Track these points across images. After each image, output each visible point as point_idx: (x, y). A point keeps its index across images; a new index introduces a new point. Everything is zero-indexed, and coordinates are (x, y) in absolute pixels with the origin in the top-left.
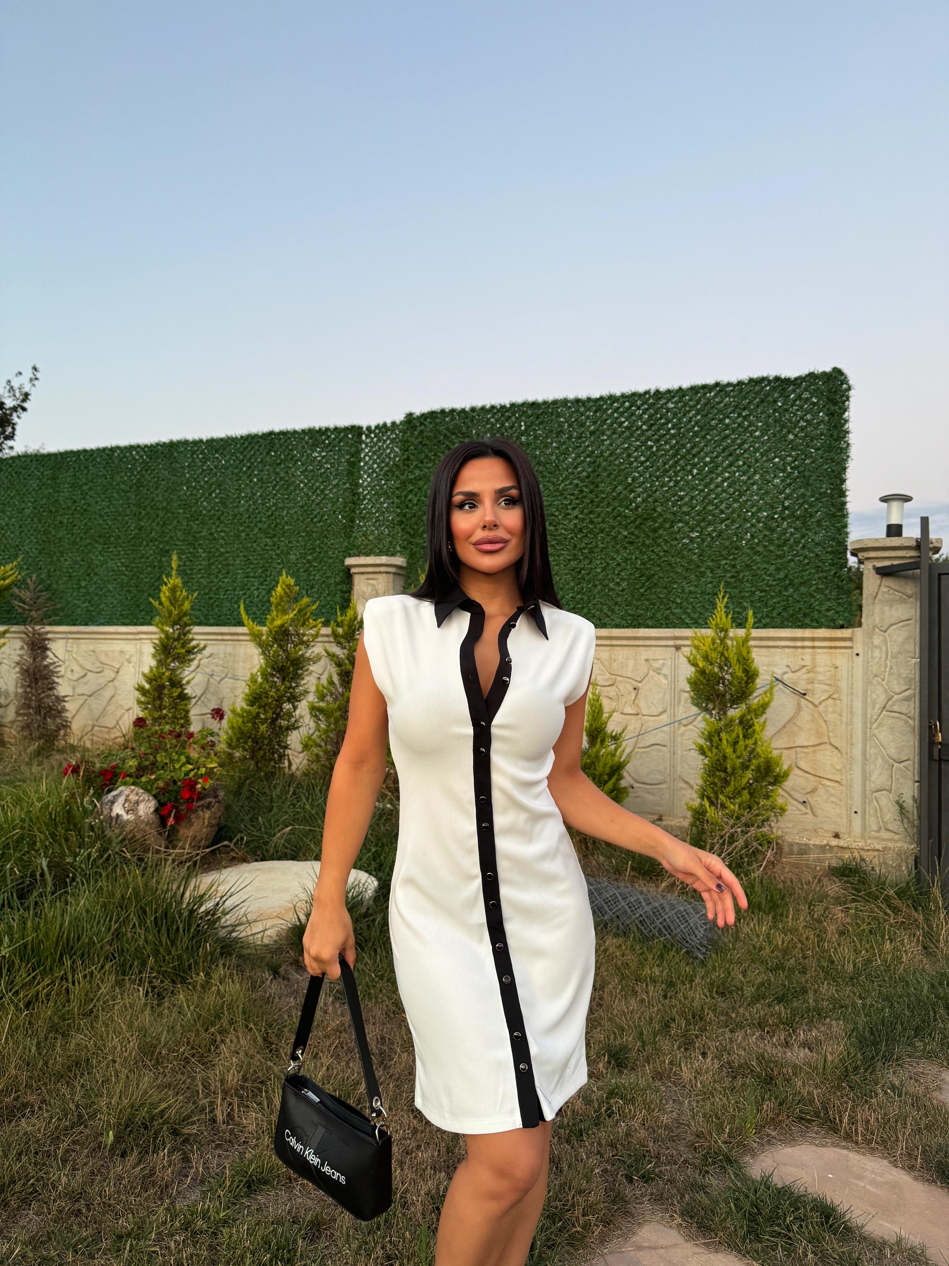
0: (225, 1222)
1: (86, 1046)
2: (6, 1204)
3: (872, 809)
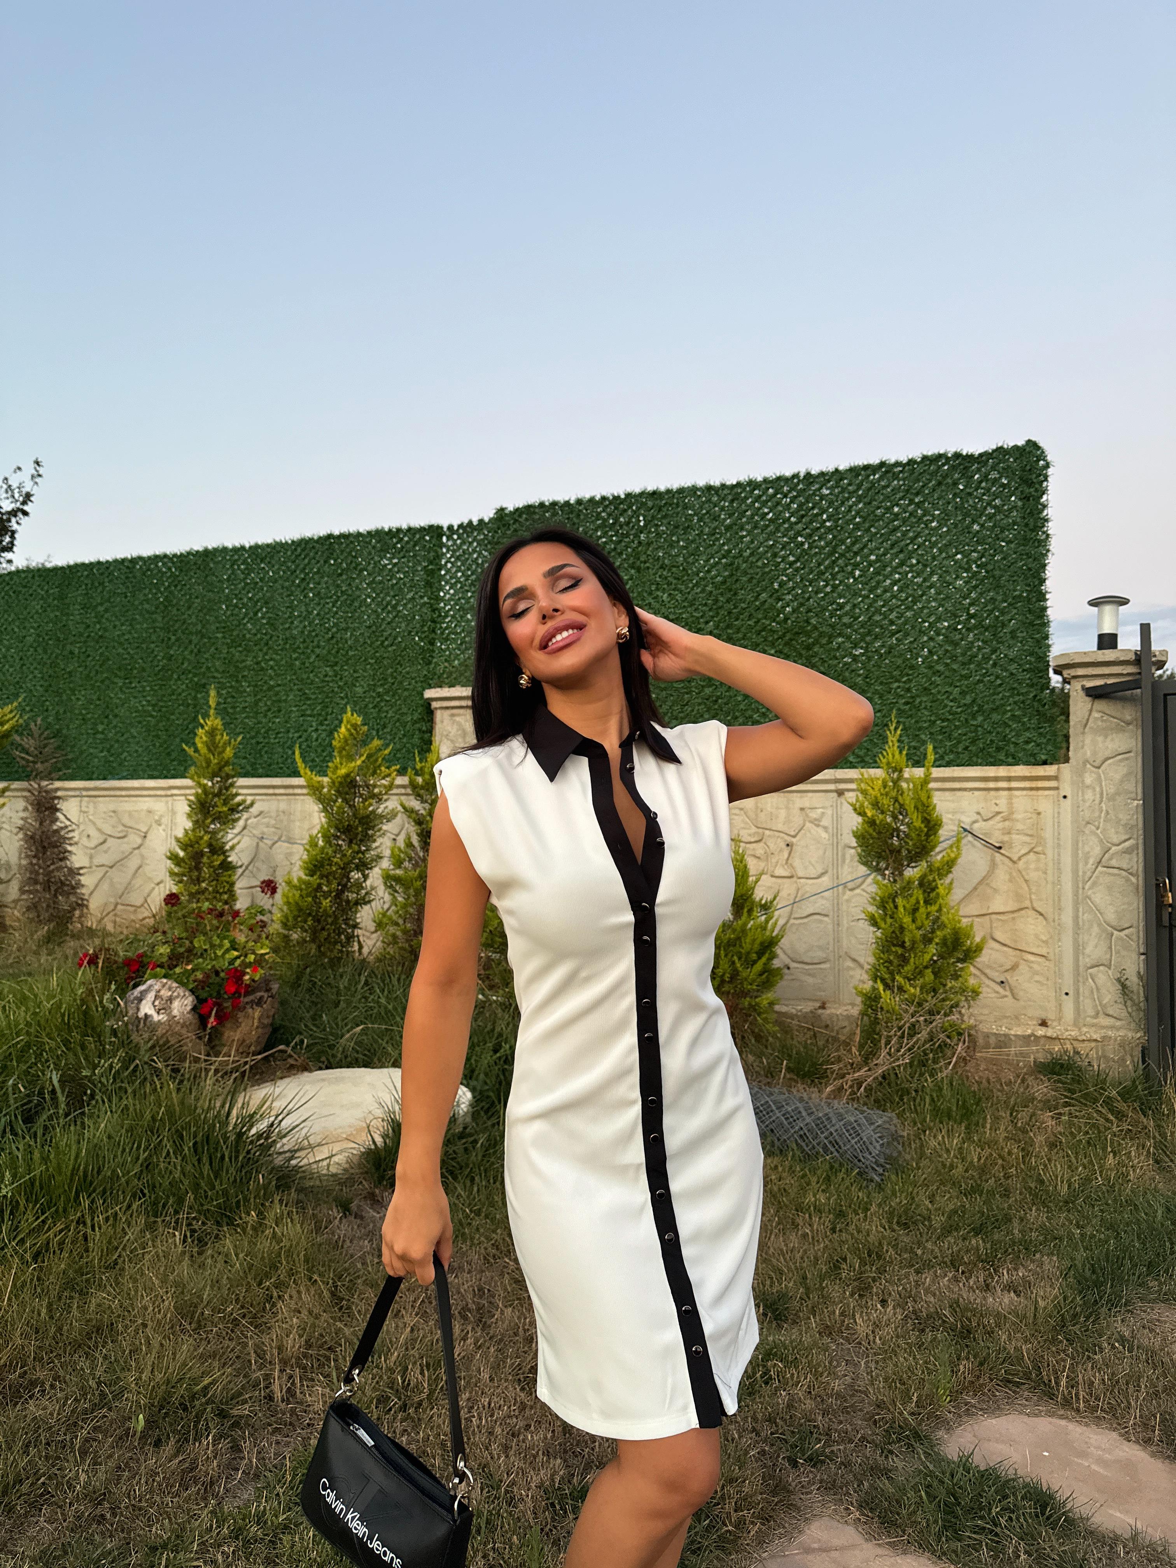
0: (286, 1527)
1: (110, 1307)
2: (10, 1510)
3: (1088, 989)
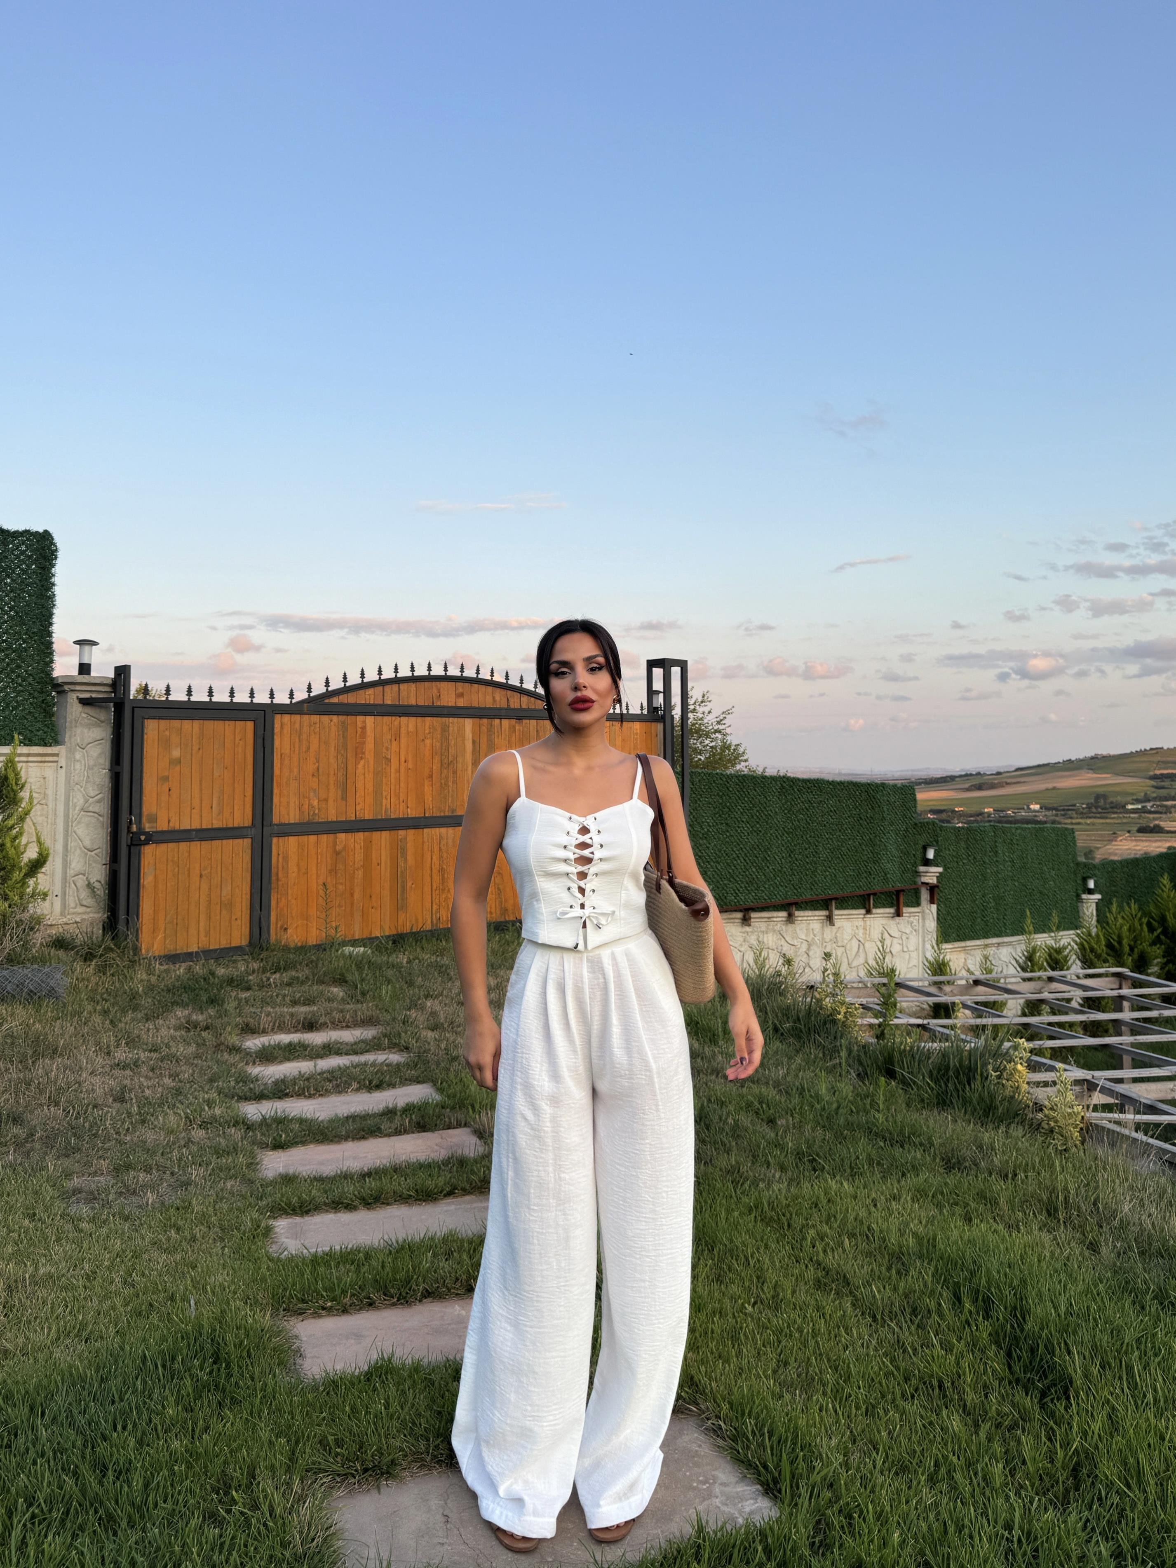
3: (71, 890)
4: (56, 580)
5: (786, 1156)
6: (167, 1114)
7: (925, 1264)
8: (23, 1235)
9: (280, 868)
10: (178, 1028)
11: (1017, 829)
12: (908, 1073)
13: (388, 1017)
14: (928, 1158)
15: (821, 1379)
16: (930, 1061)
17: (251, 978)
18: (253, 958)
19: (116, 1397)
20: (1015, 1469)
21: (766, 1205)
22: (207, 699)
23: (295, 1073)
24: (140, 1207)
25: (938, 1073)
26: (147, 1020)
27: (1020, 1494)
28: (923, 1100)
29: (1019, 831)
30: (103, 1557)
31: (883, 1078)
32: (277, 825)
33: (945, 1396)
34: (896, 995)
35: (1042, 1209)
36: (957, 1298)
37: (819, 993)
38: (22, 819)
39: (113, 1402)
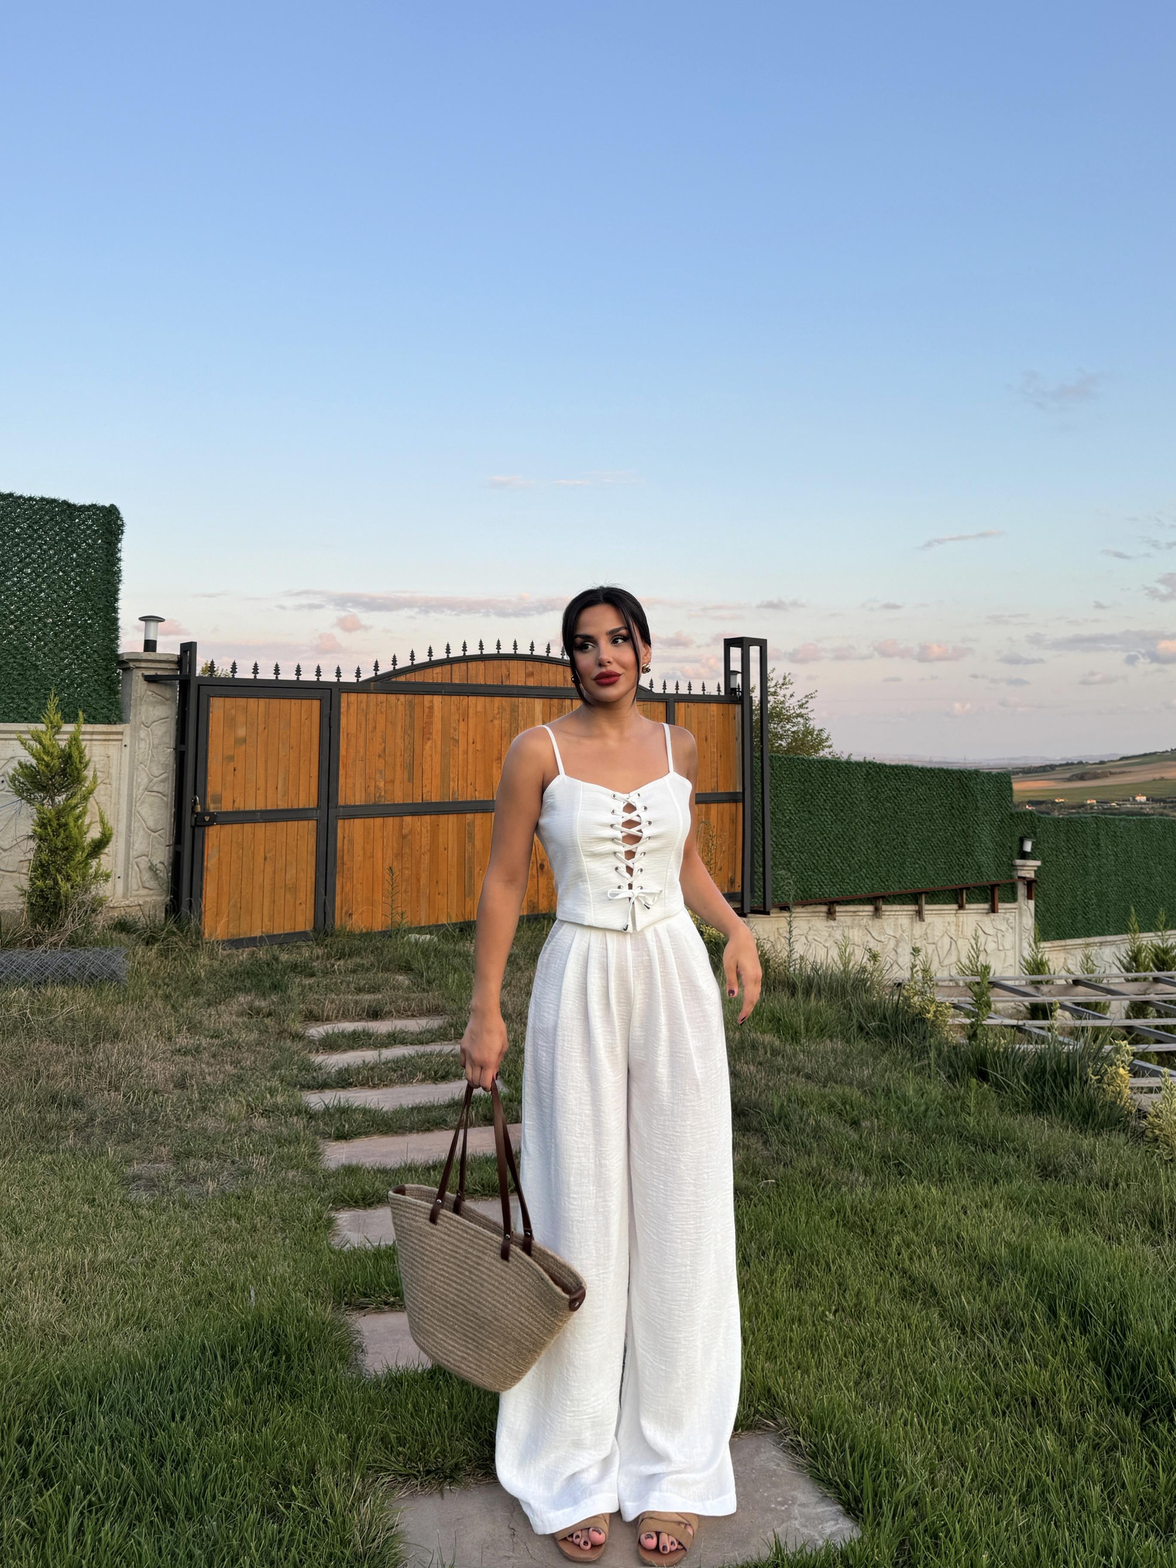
3: (134, 872)
4: (122, 555)
5: (870, 1159)
6: (228, 1101)
7: (1019, 1275)
8: (82, 1221)
9: (346, 852)
10: (240, 1014)
11: (1120, 820)
12: (1002, 1075)
13: (455, 1007)
14: (1022, 1165)
15: (906, 1393)
16: (1025, 1064)
17: (314, 964)
18: (317, 944)
19: (175, 1386)
20: (1113, 1493)
21: (849, 1210)
22: (273, 677)
23: (359, 1062)
24: (200, 1195)
25: (1034, 1076)
26: (209, 1005)
27: (1119, 1519)
28: (1017, 1105)
29: (1122, 823)
30: (160, 1548)
31: (974, 1080)
32: (343, 807)
33: (1038, 1414)
34: (989, 994)
35: (1145, 1221)
36: (1053, 1312)
37: (907, 990)
38: (85, 798)
39: (172, 1392)
